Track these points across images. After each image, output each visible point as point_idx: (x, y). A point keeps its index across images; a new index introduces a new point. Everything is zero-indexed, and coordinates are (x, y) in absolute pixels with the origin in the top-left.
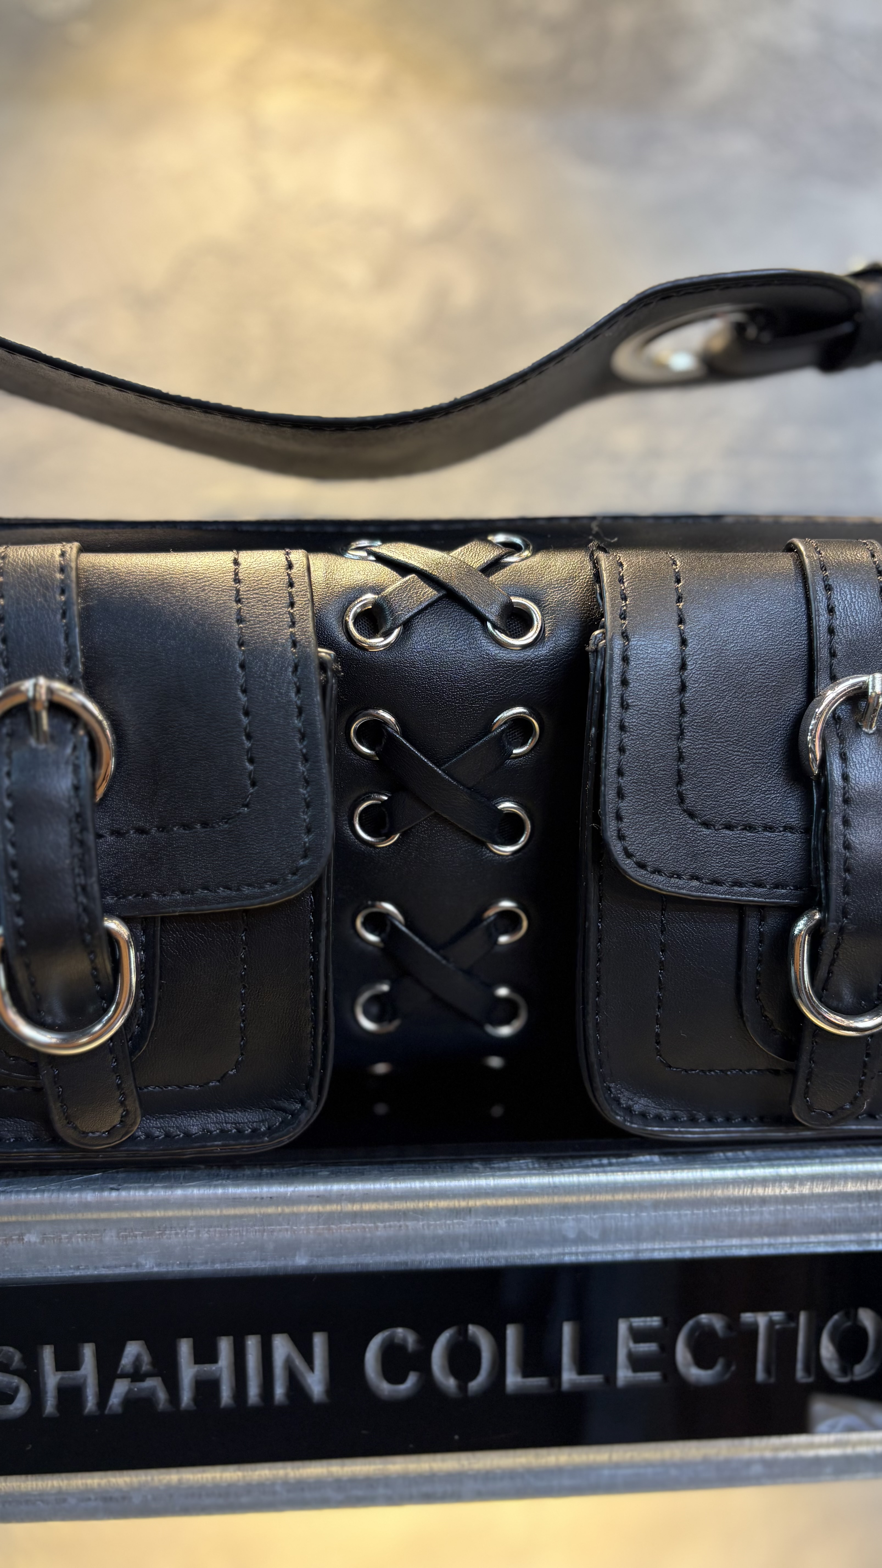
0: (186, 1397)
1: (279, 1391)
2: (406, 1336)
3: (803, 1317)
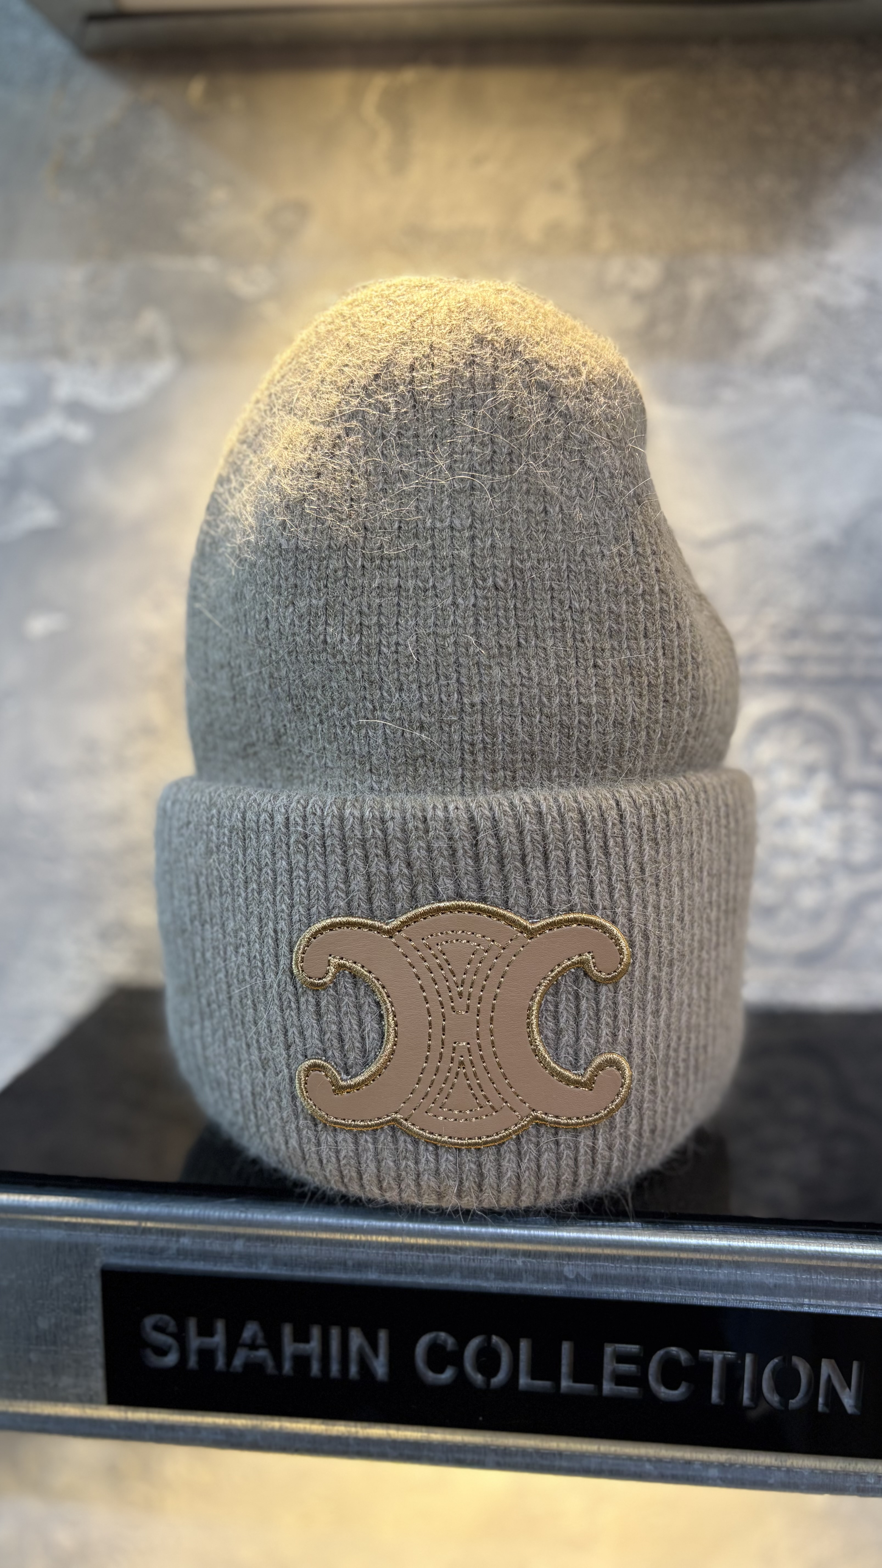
0: (287, 1367)
1: (353, 1370)
2: (447, 1339)
3: (748, 1359)
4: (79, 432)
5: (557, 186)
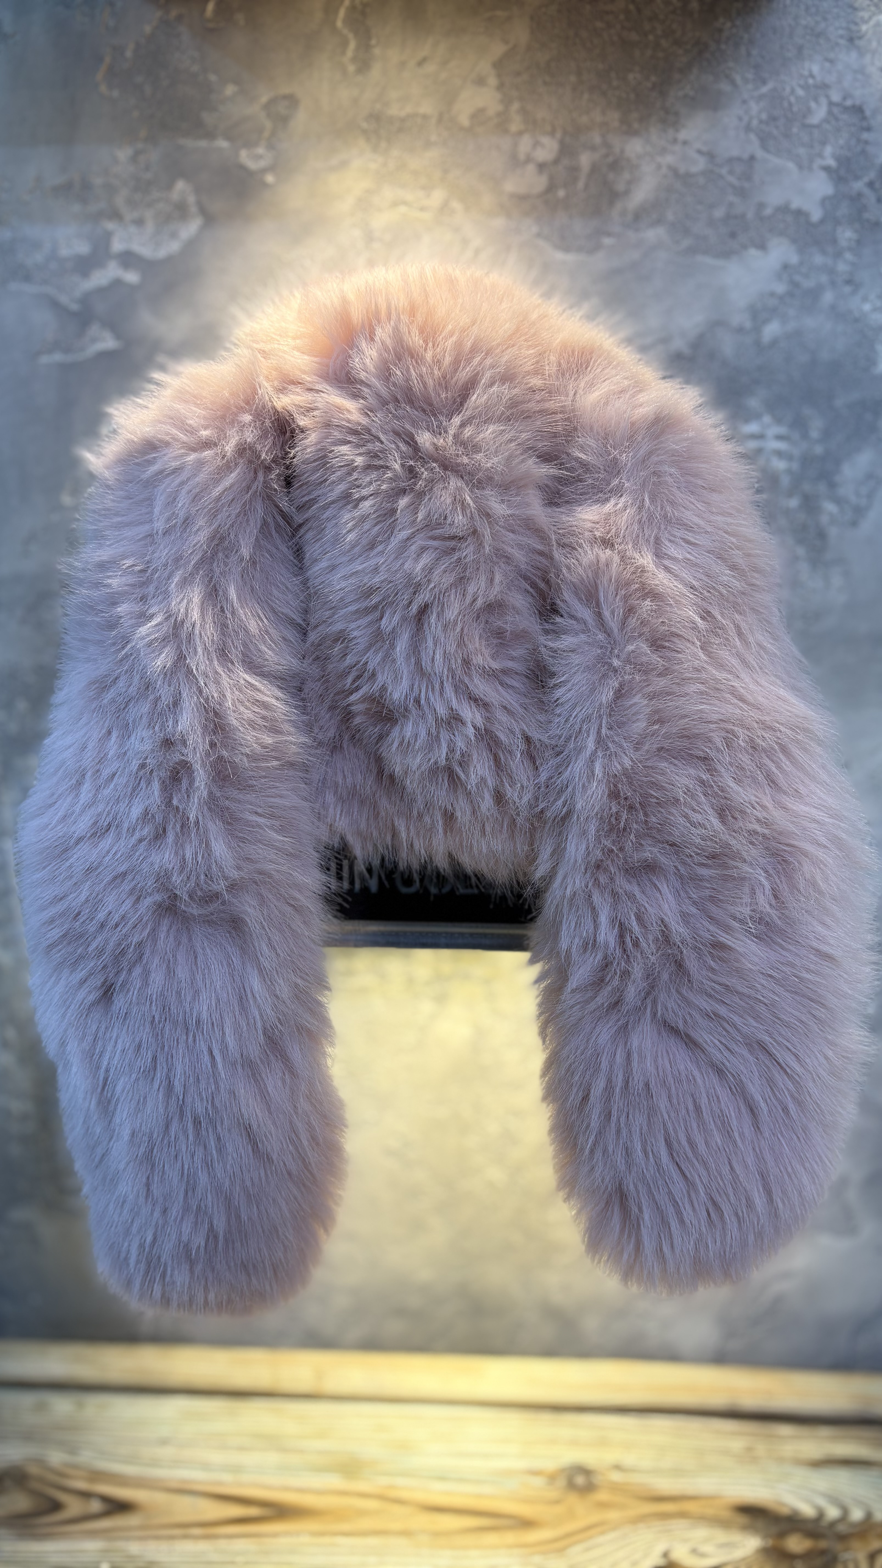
1: (357, 886)
4: (132, 277)
5: (480, 81)
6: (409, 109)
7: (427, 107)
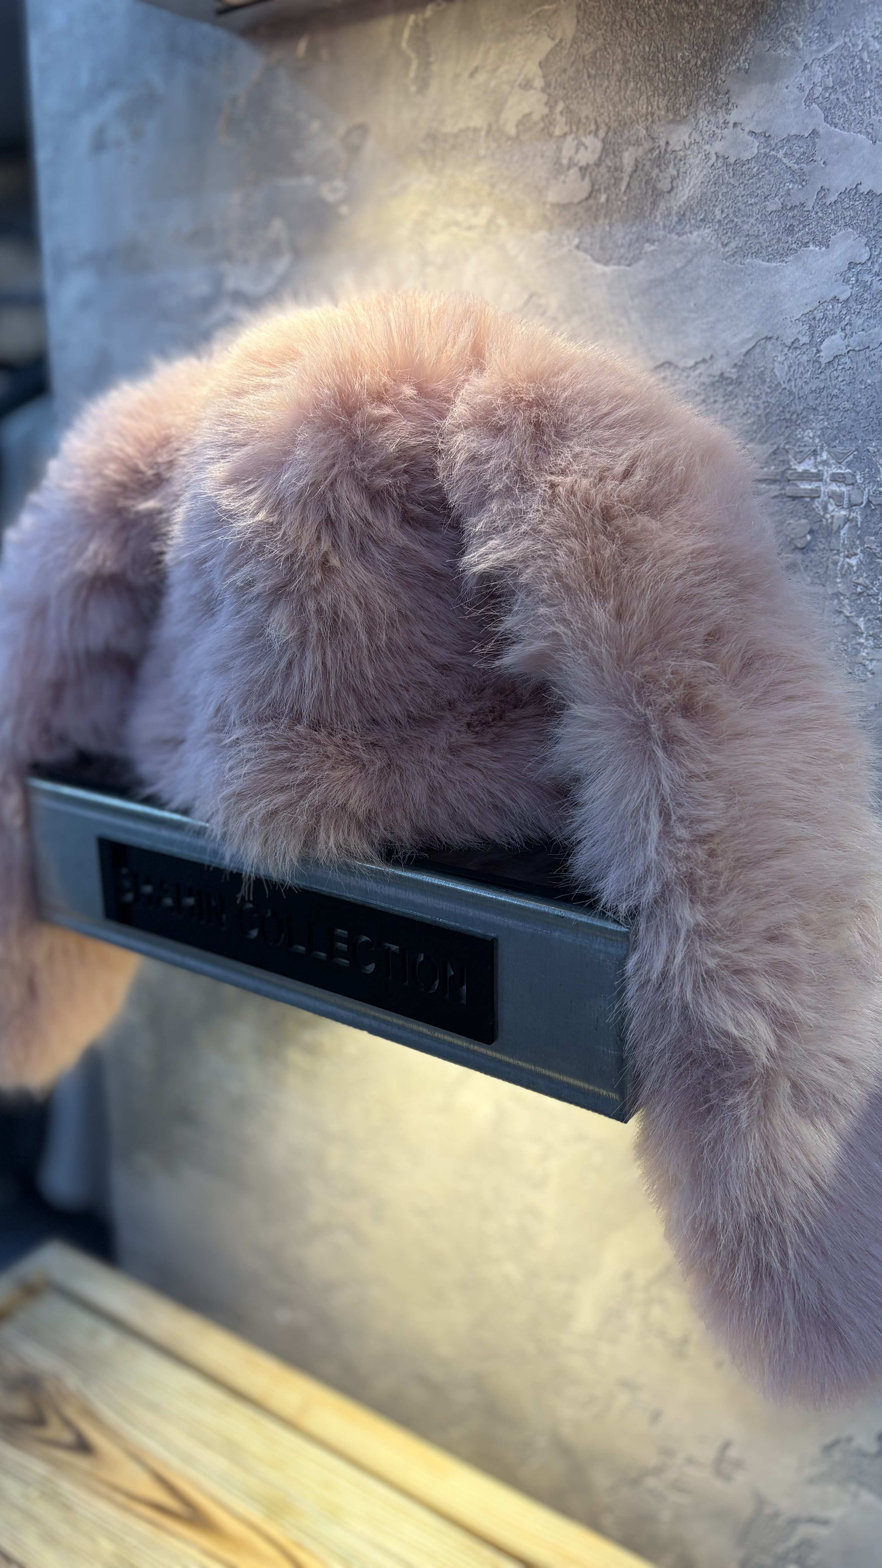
1: (213, 921)
6: (461, 125)
7: (478, 120)
